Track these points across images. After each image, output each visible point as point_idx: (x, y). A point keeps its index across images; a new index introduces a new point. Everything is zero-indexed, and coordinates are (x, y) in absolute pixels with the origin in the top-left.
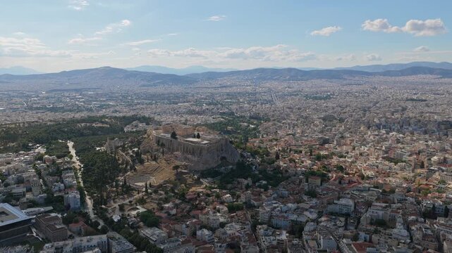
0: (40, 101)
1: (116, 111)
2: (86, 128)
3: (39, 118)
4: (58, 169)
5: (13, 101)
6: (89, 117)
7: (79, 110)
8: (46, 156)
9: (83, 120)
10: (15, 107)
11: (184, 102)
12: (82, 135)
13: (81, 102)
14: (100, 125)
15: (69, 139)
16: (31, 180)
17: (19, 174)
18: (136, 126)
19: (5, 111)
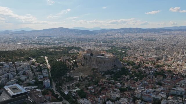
0: (35, 41)
1: (65, 45)
2: (52, 51)
3: (34, 47)
4: (41, 68)
5: (25, 41)
6: (54, 47)
7: (50, 44)
8: (36, 63)
9: (52, 48)
10: (25, 43)
11: (93, 41)
12: (51, 54)
13: (51, 41)
14: (59, 50)
15: (46, 56)
16: (29, 73)
17: (24, 71)
18: (73, 51)
19: (21, 44)
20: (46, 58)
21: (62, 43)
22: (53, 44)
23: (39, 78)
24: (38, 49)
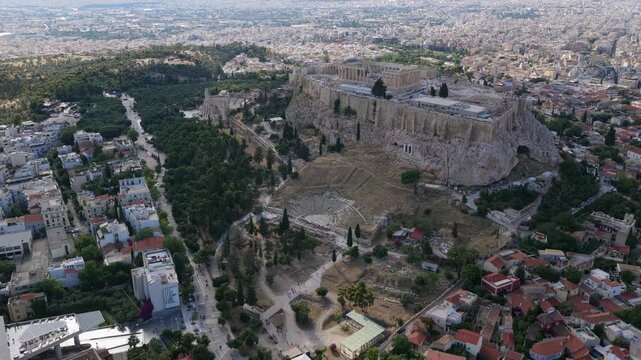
0: (70, 23)
1: (195, 38)
2: (152, 68)
3: (67, 49)
5: (29, 22)
6: (154, 48)
7: (133, 36)
9: (147, 54)
10: (31, 31)
12: (148, 81)
13: (134, 23)
14: (177, 62)
15: (124, 89)
16: (44, 207)
17: (15, 188)
18: (242, 64)
19: (13, 37)
20: (128, 102)
21: (179, 30)
22: (146, 35)
24: (84, 59)
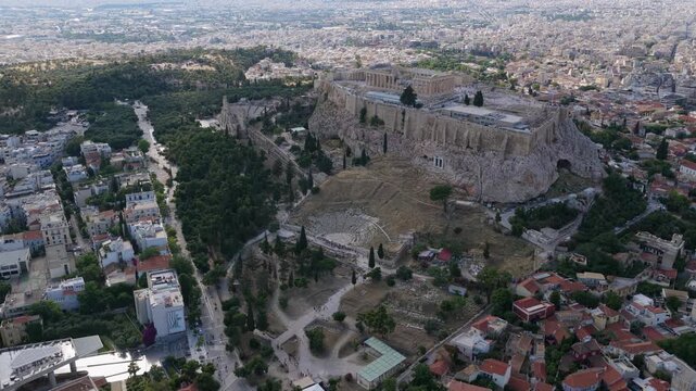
0: (84, 24)
1: (218, 41)
2: (169, 73)
3: (79, 53)
5: (39, 23)
6: (172, 51)
7: (151, 38)
9: (163, 58)
10: (41, 33)
13: (153, 25)
14: (196, 67)
15: (138, 97)
16: (44, 222)
18: (266, 69)
19: (22, 39)
22: (165, 38)
23: (105, 263)
